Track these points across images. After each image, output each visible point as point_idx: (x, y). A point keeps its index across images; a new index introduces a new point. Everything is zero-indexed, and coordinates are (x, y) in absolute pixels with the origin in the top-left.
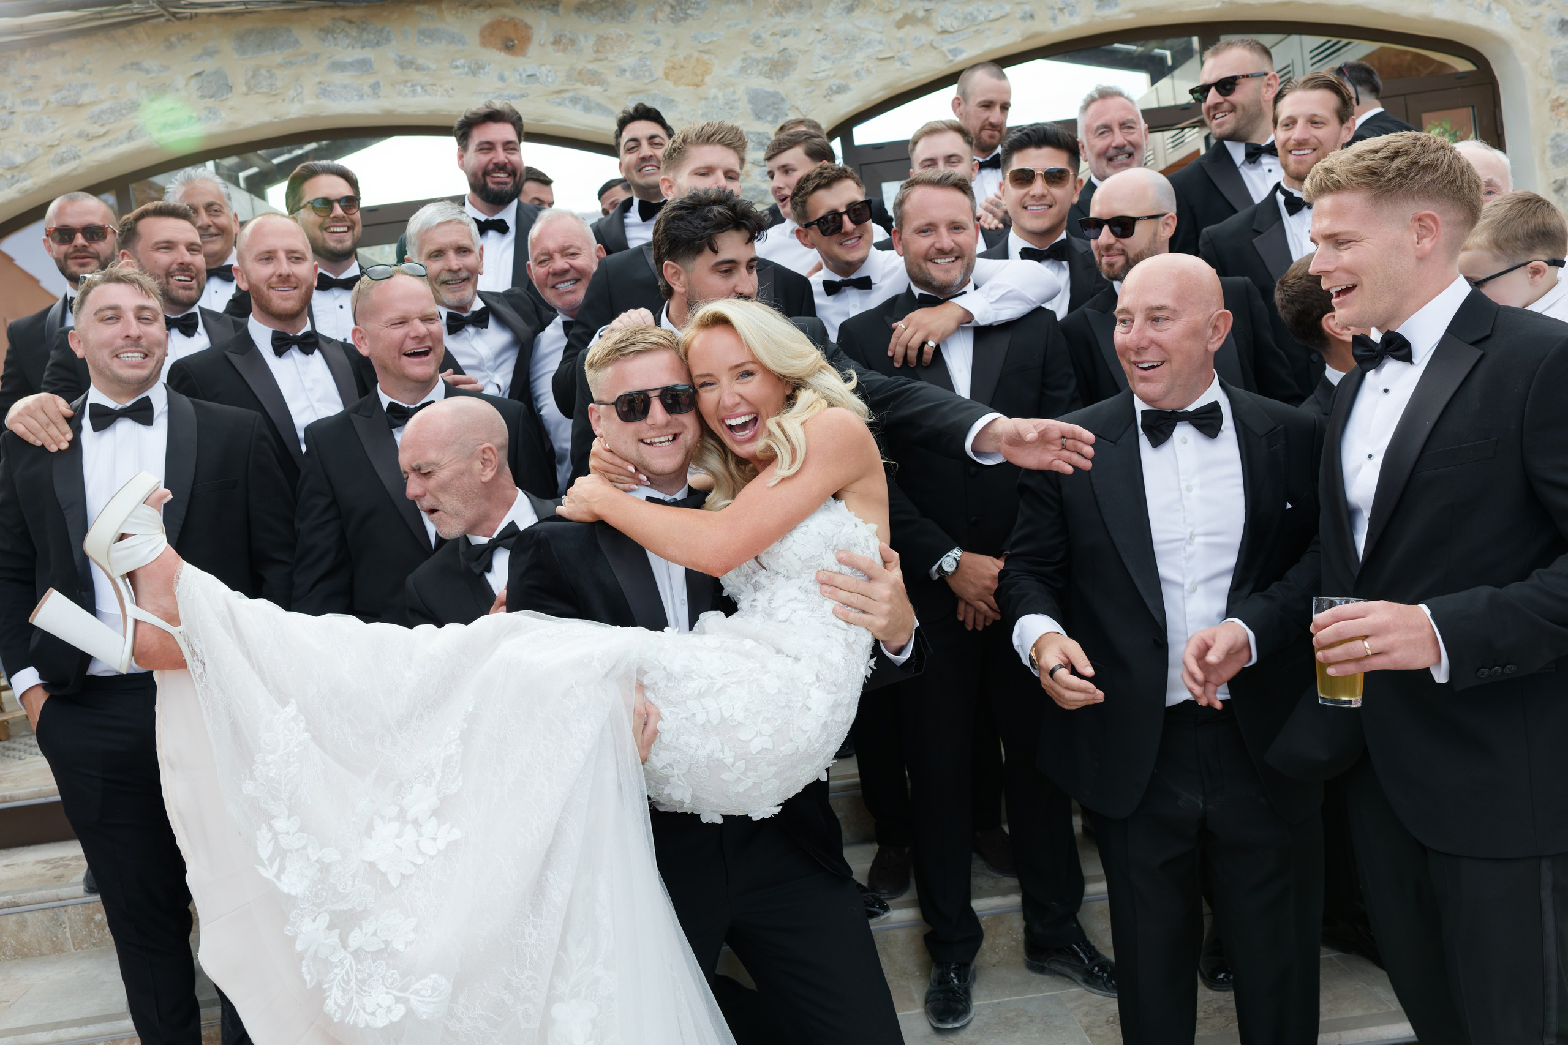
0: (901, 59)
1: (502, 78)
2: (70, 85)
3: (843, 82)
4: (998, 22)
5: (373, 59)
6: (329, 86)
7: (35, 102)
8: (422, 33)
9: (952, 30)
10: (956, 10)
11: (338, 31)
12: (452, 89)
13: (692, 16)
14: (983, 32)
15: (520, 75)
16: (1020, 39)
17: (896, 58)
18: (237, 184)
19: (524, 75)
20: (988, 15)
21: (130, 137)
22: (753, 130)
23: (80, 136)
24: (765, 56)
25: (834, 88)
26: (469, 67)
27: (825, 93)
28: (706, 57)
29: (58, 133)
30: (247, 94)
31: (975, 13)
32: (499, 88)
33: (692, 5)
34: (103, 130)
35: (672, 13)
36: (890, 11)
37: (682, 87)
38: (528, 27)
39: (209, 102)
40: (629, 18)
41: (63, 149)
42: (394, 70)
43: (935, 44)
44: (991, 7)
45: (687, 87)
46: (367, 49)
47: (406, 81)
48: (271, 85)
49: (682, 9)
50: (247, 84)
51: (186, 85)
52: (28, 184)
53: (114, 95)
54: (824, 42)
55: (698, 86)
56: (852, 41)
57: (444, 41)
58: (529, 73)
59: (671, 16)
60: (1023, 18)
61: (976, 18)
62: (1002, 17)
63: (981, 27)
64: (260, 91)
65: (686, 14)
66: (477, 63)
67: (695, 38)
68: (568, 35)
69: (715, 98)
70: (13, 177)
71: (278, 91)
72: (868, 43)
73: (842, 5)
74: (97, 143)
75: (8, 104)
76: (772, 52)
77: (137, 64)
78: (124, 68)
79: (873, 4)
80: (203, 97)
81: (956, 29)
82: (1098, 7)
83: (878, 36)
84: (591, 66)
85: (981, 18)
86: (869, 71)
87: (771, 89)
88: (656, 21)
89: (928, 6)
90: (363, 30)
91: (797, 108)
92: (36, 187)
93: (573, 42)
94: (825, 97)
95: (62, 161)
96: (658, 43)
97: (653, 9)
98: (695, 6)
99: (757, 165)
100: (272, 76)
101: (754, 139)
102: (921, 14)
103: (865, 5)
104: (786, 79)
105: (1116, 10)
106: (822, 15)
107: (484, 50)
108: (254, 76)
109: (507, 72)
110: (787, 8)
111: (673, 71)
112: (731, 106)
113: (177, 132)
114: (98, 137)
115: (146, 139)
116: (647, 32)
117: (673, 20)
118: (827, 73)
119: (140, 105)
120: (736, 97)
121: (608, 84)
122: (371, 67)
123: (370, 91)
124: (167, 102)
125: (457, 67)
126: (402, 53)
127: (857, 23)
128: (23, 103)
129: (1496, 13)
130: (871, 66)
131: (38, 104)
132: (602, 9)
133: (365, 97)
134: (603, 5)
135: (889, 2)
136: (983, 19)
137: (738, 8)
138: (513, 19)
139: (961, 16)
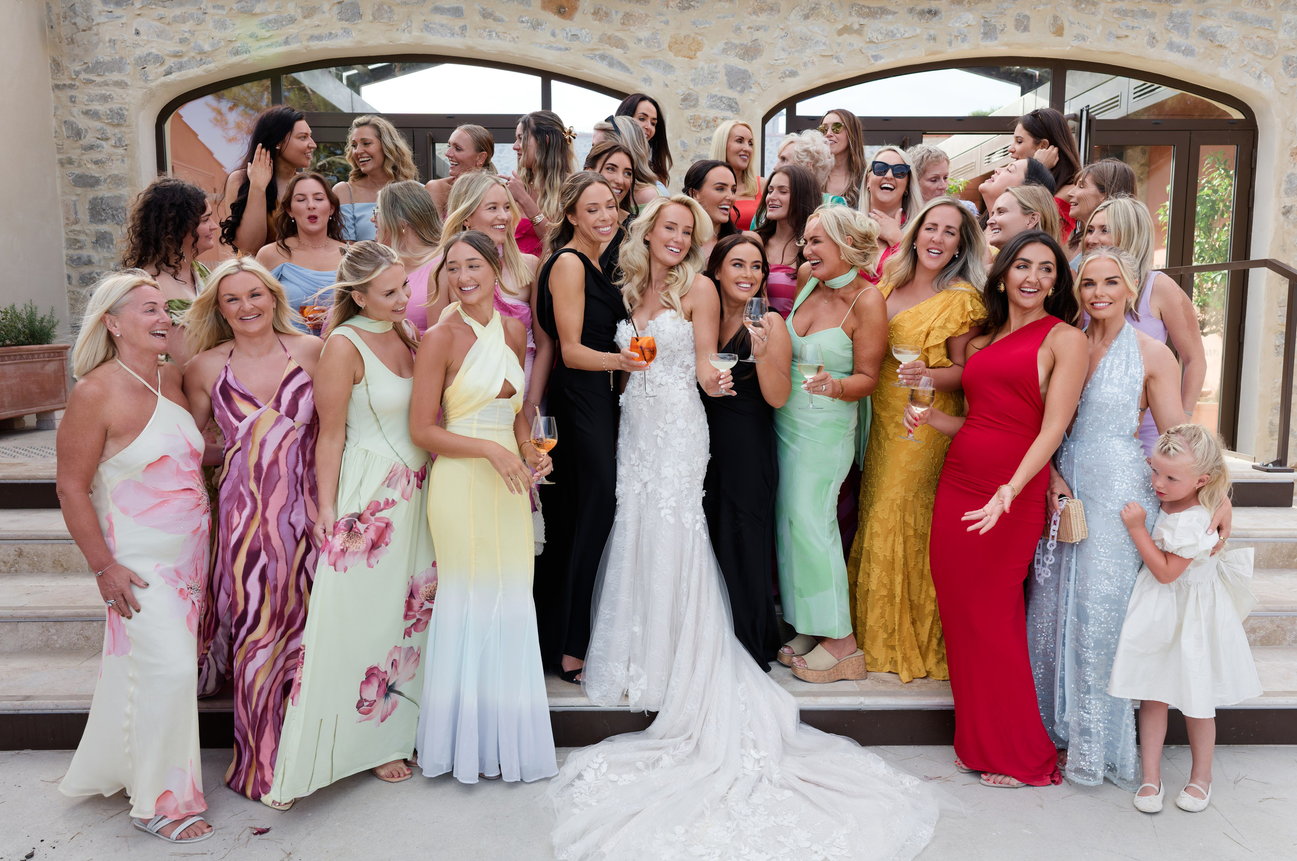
0: (837, 58)
1: (553, 35)
3: (794, 69)
4: (910, 40)
5: (464, 8)
6: (431, 23)
7: (222, 7)
9: (877, 42)
10: (882, 27)
12: (517, 37)
13: (693, 6)
14: (898, 46)
15: (567, 33)
16: (924, 55)
17: (834, 56)
18: (341, 80)
19: (569, 34)
20: (904, 34)
21: (286, 42)
22: (726, 95)
23: (251, 36)
24: (742, 42)
25: (787, 73)
26: (531, 23)
27: (781, 75)
28: (700, 38)
29: (237, 32)
30: (372, 22)
31: (895, 31)
32: (550, 41)
34: (268, 34)
35: (680, 3)
36: (835, 22)
37: (680, 58)
39: (345, 24)
40: (649, 2)
41: (239, 45)
42: (478, 18)
43: (863, 51)
44: (907, 29)
45: (683, 58)
47: (486, 28)
48: (390, 18)
49: (687, 0)
50: (373, 15)
51: (330, 9)
52: (211, 66)
53: (278, 10)
54: (784, 38)
55: (691, 58)
56: (805, 40)
57: (516, 3)
58: (573, 33)
59: (678, 5)
60: (928, 40)
61: (895, 35)
62: (913, 36)
63: (897, 42)
64: (382, 21)
65: (690, 5)
66: (537, 21)
67: (694, 23)
68: (604, 9)
69: (702, 68)
70: (201, 60)
71: (395, 23)
72: (816, 43)
73: (801, 13)
74: (263, 43)
75: (203, 6)
76: (746, 39)
79: (824, 15)
80: (341, 20)
81: (880, 41)
82: (983, 38)
83: (824, 39)
84: (617, 34)
86: (813, 63)
87: (743, 68)
88: (668, 7)
89: (862, 21)
91: (759, 84)
92: (216, 69)
93: (607, 14)
94: (780, 78)
95: (237, 53)
96: (667, 23)
100: (391, 11)
101: (726, 102)
102: (856, 26)
103: (817, 15)
104: (754, 61)
105: (996, 42)
106: (786, 18)
107: (543, 12)
108: (378, 9)
109: (557, 31)
110: (762, 10)
111: (676, 45)
112: (712, 76)
113: (320, 43)
114: (264, 39)
115: (299, 44)
116: (661, 14)
117: (680, 8)
118: (784, 61)
119: (296, 20)
120: (717, 70)
121: (628, 49)
122: (462, 13)
123: (459, 32)
124: (316, 20)
125: (522, 22)
126: (485, 7)
127: (810, 27)
128: (214, 7)
129: (1265, 80)
130: (815, 60)
131: (224, 10)
133: (455, 35)
135: (835, 15)
136: (900, 36)
137: (727, 5)
139: (885, 32)
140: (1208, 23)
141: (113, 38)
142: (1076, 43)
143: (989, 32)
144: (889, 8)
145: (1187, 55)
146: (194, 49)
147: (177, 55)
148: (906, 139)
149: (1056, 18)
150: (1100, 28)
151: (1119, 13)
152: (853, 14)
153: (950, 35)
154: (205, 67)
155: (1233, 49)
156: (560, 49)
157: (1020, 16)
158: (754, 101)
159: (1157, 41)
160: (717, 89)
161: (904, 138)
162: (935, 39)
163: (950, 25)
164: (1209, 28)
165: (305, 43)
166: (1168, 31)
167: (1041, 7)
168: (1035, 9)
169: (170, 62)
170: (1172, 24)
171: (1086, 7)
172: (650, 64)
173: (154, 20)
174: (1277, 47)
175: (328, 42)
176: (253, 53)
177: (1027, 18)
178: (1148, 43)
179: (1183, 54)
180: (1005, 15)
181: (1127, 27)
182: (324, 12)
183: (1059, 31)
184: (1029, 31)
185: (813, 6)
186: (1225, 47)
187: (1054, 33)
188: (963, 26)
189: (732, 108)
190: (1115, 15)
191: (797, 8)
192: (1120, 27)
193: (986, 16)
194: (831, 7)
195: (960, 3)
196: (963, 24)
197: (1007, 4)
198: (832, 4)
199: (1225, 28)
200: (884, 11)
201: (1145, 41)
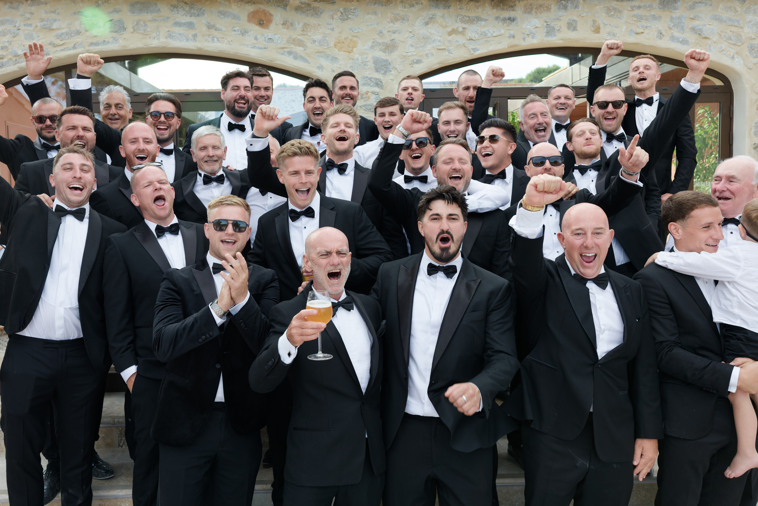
0: (448, 50)
1: (256, 39)
2: (48, 19)
3: (419, 58)
4: (497, 38)
5: (195, 23)
6: (173, 33)
7: (30, 25)
8: (220, 12)
9: (475, 39)
10: (478, 30)
11: (180, 7)
12: (231, 41)
13: (350, 18)
14: (489, 41)
15: (265, 38)
16: (507, 47)
17: (446, 49)
19: (267, 38)
20: (493, 34)
21: (74, 48)
22: (374, 77)
23: (50, 44)
24: (384, 41)
25: (415, 61)
26: (241, 32)
27: (411, 62)
28: (355, 39)
30: (132, 33)
31: (487, 32)
32: (254, 43)
33: (351, 13)
34: (62, 42)
35: (341, 16)
36: (446, 26)
37: (342, 52)
38: (271, 15)
39: (115, 35)
40: (320, 16)
42: (204, 29)
43: (465, 45)
44: (495, 30)
45: (344, 53)
46: (193, 17)
47: (210, 35)
48: (145, 30)
49: (346, 14)
50: (133, 28)
51: (104, 25)
53: (69, 26)
54: (412, 38)
55: (350, 52)
56: (426, 39)
57: (230, 17)
58: (269, 38)
59: (340, 17)
60: (509, 37)
61: (487, 34)
62: (499, 35)
63: (489, 39)
64: (139, 32)
65: (348, 17)
66: (245, 30)
67: (351, 29)
68: (290, 21)
69: (357, 59)
70: (16, 60)
71: (148, 33)
72: (433, 41)
73: (423, 21)
74: (58, 48)
75: (17, 25)
76: (387, 40)
77: (80, 12)
78: (75, 13)
79: (438, 22)
80: (112, 31)
81: (477, 39)
82: (546, 36)
83: (439, 38)
84: (299, 37)
85: (489, 35)
86: (432, 54)
87: (385, 58)
88: (333, 19)
89: (464, 26)
90: (192, 8)
91: (396, 68)
93: (292, 24)
94: (410, 64)
96: (333, 29)
97: (332, 13)
98: (353, 14)
99: (374, 94)
100: (146, 25)
101: (374, 81)
102: (460, 29)
103: (434, 23)
104: (392, 54)
105: (555, 38)
106: (413, 25)
107: (249, 24)
108: (137, 24)
109: (258, 37)
110: (397, 20)
111: (338, 44)
112: (364, 63)
113: (97, 47)
114: (59, 45)
115: (82, 49)
116: (328, 24)
117: (341, 19)
118: (412, 53)
119: (81, 32)
120: (367, 60)
121: (307, 47)
122: (194, 26)
123: (192, 38)
124: (94, 32)
125: (235, 31)
126: (209, 21)
127: (429, 30)
128: (25, 25)
129: (737, 60)
130: (434, 52)
131: (32, 27)
132: (308, 10)
133: (189, 40)
134: (309, 8)
135: (446, 22)
136: (490, 35)
137: (373, 17)
138: (264, 10)
139: (480, 33)
140: (696, 23)
144: (483, 16)
145: (684, 44)
146: (11, 53)
148: (497, 103)
149: (594, 21)
150: (624, 28)
151: (637, 17)
152: (458, 21)
153: (524, 34)
154: (18, 65)
155: (714, 39)
156: (261, 48)
157: (570, 21)
158: (392, 80)
159: (663, 35)
160: (368, 73)
161: (495, 102)
162: (514, 37)
163: (524, 27)
164: (698, 26)
165: (87, 48)
166: (670, 29)
167: (584, 14)
168: (580, 15)
170: (672, 24)
171: (614, 14)
172: (322, 57)
174: (744, 38)
175: (103, 47)
177: (576, 21)
178: (657, 37)
179: (681, 44)
180: (560, 20)
181: (643, 26)
182: (100, 27)
184: (577, 30)
185: (431, 16)
186: (709, 38)
187: (593, 31)
188: (533, 28)
189: (378, 85)
190: (635, 19)
191: (420, 18)
192: (637, 26)
193: (547, 21)
194: (443, 17)
195: (530, 12)
196: (532, 26)
197: (562, 13)
198: (443, 15)
199: (708, 26)
200: (479, 19)
201: (655, 36)
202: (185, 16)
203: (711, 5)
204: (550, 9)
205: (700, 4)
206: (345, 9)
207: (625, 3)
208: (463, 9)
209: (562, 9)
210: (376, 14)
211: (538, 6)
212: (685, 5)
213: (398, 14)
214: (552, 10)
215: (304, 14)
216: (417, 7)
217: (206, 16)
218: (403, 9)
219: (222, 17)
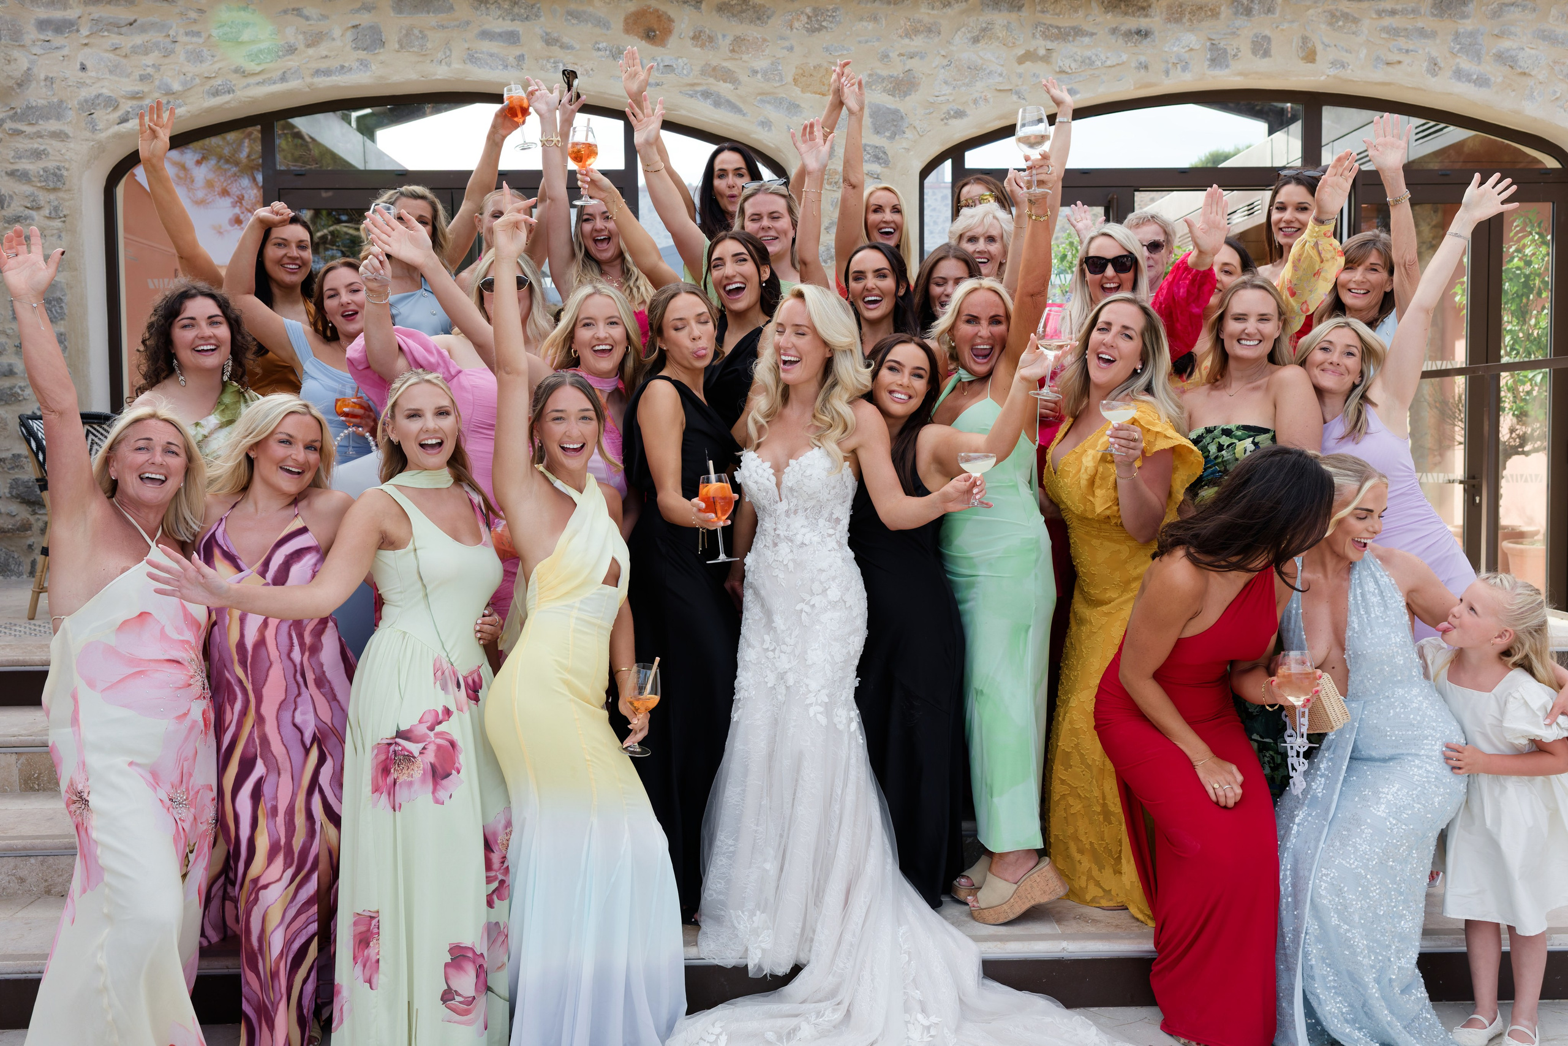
0: (1018, 93)
2: (233, 22)
3: (961, 108)
4: (1113, 69)
5: (521, 33)
6: (476, 52)
7: (198, 34)
8: (571, 14)
9: (1070, 72)
10: (1076, 53)
12: (592, 70)
13: (826, 28)
14: (1098, 76)
16: (1132, 88)
17: (1014, 91)
19: (661, 65)
20: (1105, 61)
21: (283, 79)
23: (236, 71)
24: (891, 74)
25: (952, 113)
26: (610, 51)
27: (943, 116)
29: (217, 66)
30: (398, 51)
31: (1094, 58)
33: (828, 18)
34: (259, 69)
35: (807, 23)
36: (1014, 46)
37: (808, 95)
38: (670, 20)
39: (362, 54)
40: (766, 23)
41: (220, 82)
42: (539, 45)
44: (1109, 54)
45: (814, 95)
46: (517, 22)
47: (550, 57)
48: (422, 46)
49: (817, 20)
50: (400, 42)
51: (342, 35)
53: (273, 36)
54: (947, 68)
56: (975, 71)
57: (590, 24)
58: (667, 63)
59: (806, 26)
60: (1138, 68)
61: (1094, 62)
62: (1118, 64)
63: (1097, 72)
64: (411, 50)
65: (821, 26)
66: (618, 48)
67: (827, 49)
68: (707, 31)
71: (428, 52)
72: (989, 74)
73: (969, 35)
74: (252, 80)
75: (172, 33)
76: (897, 69)
77: (298, 9)
78: (285, 12)
79: (999, 38)
80: (356, 48)
81: (1074, 71)
82: (1210, 66)
83: (1000, 69)
84: (725, 64)
85: (1098, 64)
86: (986, 101)
87: (893, 106)
88: (792, 29)
89: (1050, 45)
90: (515, 3)
91: (914, 128)
92: (189, 114)
93: (711, 39)
94: (942, 120)
95: (216, 93)
96: (791, 49)
97: (790, 17)
98: (831, 19)
100: (424, 37)
102: (1042, 52)
103: (990, 38)
104: (908, 98)
105: (1227, 71)
106: (949, 42)
107: (626, 36)
108: (407, 35)
110: (916, 32)
111: (802, 78)
113: (329, 79)
114: (254, 74)
115: (299, 81)
116: (782, 38)
117: (808, 30)
118: (947, 97)
119: (296, 49)
121: (740, 83)
122: (518, 39)
123: (514, 62)
124: (323, 49)
125: (599, 50)
126: (549, 30)
127: (981, 54)
128: (187, 34)
130: (989, 96)
131: (200, 37)
132: (742, 11)
133: (509, 67)
134: (744, 7)
135: (1013, 37)
136: (1100, 64)
137: (870, 26)
138: (657, 11)
139: (1080, 59)
140: (1506, 44)
141: (51, 75)
142: (1332, 72)
143: (1218, 57)
144: (1086, 27)
145: (1481, 86)
146: (159, 88)
147: (135, 96)
148: (1113, 198)
149: (1305, 39)
150: (1363, 52)
151: (1388, 33)
152: (1038, 36)
153: (1167, 62)
155: (1541, 77)
157: (1257, 37)
158: (908, 150)
159: (1440, 69)
162: (1146, 67)
163: (1166, 49)
164: (1508, 50)
165: (309, 80)
166: (1454, 54)
167: (1285, 25)
168: (1277, 27)
169: (127, 106)
170: (1458, 46)
171: (1344, 25)
172: (769, 103)
173: (107, 51)
175: (339, 78)
176: (238, 93)
177: (1268, 39)
178: (1428, 71)
179: (1475, 84)
180: (1239, 35)
181: (1400, 50)
182: (334, 39)
183: (1310, 56)
184: (1270, 56)
185: (984, 25)
186: (1530, 75)
187: (1303, 59)
188: (1184, 50)
189: (879, 159)
190: (1384, 35)
191: (963, 29)
192: (1390, 50)
193: (1213, 37)
194: (1008, 27)
195: (1178, 21)
196: (1183, 48)
197: (1241, 21)
198: (1008, 23)
199: (1527, 50)
200: (1078, 32)
201: (1425, 69)
202: (501, 19)
203: (1535, 10)
204: (1218, 14)
205: (1512, 8)
206: (815, 10)
207: (1365, 5)
208: (1047, 11)
209: (1242, 14)
210: (875, 19)
211: (1194, 8)
212: (1484, 8)
213: (920, 21)
214: (1223, 16)
215: (735, 19)
216: (957, 7)
217: (542, 19)
218: (930, 11)
219: (574, 21)
